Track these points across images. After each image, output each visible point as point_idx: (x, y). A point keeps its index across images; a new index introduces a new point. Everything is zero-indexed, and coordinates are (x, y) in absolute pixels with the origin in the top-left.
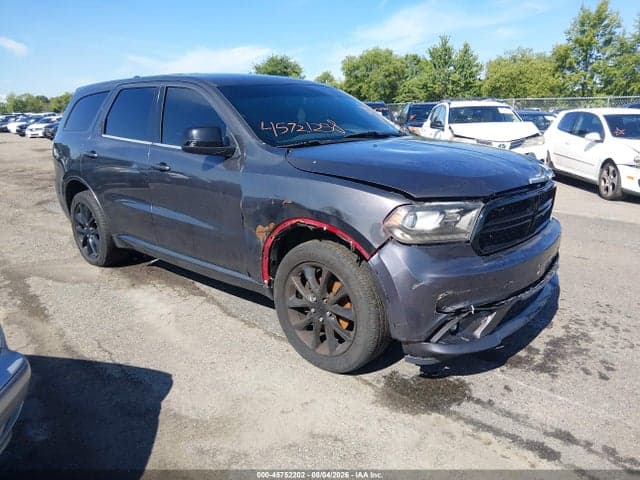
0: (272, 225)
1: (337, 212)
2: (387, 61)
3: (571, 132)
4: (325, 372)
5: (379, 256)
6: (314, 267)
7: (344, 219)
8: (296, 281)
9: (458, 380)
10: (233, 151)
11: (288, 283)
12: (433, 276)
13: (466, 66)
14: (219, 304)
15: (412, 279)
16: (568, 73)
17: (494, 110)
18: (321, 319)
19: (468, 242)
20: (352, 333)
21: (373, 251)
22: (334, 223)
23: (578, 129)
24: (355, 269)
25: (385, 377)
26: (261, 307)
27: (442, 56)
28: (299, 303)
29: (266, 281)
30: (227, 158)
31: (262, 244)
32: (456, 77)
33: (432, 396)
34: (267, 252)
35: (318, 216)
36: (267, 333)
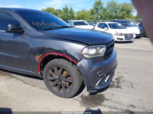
0: (41, 55)
1: (65, 50)
2: (53, 10)
3: (101, 28)
4: (62, 98)
5: (80, 63)
6: (57, 67)
7: (68, 52)
8: (51, 72)
9: (100, 94)
10: (24, 31)
11: (48, 73)
12: (96, 67)
13: (72, 13)
14: (21, 80)
15: (90, 69)
16: (94, 15)
17: (83, 22)
18: (60, 83)
19: (103, 56)
20: (71, 86)
21: (78, 61)
22: (64, 54)
23: (102, 27)
24: (71, 67)
25: (81, 97)
26: (36, 79)
27: (66, 10)
28: (52, 79)
29: (39, 73)
30: (22, 34)
31: (38, 61)
32: (70, 15)
33: (95, 100)
34: (39, 64)
35: (58, 51)
36: (40, 88)
